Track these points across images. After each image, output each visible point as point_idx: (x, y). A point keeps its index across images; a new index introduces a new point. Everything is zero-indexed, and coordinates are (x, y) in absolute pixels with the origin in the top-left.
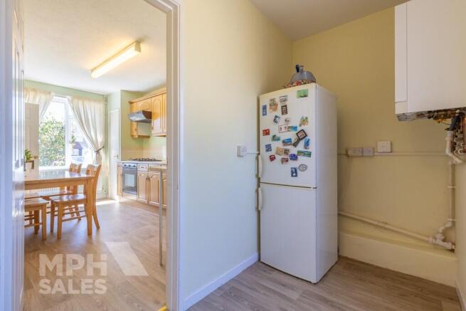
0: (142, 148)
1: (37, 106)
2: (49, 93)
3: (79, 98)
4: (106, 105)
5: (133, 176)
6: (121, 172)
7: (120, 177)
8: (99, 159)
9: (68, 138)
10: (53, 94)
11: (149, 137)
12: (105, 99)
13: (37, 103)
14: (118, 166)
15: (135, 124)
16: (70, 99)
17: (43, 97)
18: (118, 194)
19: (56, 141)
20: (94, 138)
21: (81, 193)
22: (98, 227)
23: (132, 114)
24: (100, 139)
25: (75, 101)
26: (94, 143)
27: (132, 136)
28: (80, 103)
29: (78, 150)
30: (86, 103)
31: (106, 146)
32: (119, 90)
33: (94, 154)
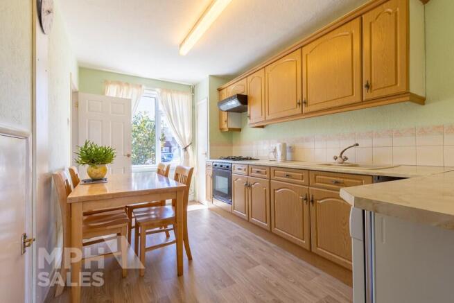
0: (231, 144)
1: (129, 101)
2: (141, 86)
3: (168, 90)
4: (193, 97)
5: (227, 179)
6: (211, 173)
7: (209, 178)
8: (187, 157)
9: (159, 135)
10: (144, 87)
11: (240, 130)
12: (192, 89)
13: (129, 97)
14: (207, 166)
15: (225, 115)
16: (160, 92)
17: (135, 90)
18: (207, 200)
19: (149, 139)
20: (182, 134)
21: (169, 204)
22: (190, 258)
23: (221, 102)
24: (188, 135)
25: (165, 93)
26: (182, 139)
27: (221, 129)
28: (169, 95)
29: (168, 148)
30: (175, 95)
31: (193, 143)
32: (208, 76)
33: (182, 152)
